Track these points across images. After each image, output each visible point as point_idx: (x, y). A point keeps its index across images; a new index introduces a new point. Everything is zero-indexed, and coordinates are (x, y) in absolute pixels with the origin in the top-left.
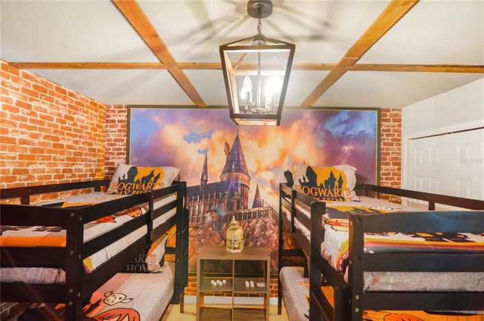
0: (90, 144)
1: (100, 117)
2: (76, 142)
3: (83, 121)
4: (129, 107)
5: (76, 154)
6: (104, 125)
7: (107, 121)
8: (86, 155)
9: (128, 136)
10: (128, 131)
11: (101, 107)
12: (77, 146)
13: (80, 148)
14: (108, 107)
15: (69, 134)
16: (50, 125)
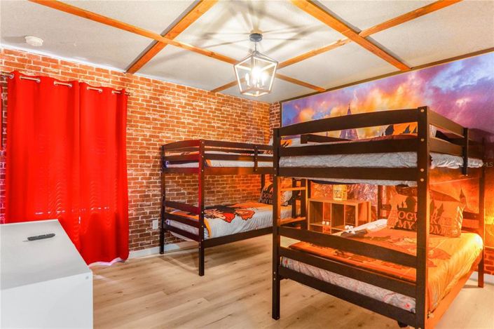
0: (257, 129)
1: (265, 112)
2: (248, 128)
3: (252, 115)
4: (281, 102)
5: (248, 135)
6: (268, 117)
7: (271, 114)
8: (255, 135)
9: (281, 122)
10: (281, 119)
11: (265, 105)
12: (249, 130)
13: (251, 131)
14: (271, 104)
15: (244, 123)
16: (232, 118)
